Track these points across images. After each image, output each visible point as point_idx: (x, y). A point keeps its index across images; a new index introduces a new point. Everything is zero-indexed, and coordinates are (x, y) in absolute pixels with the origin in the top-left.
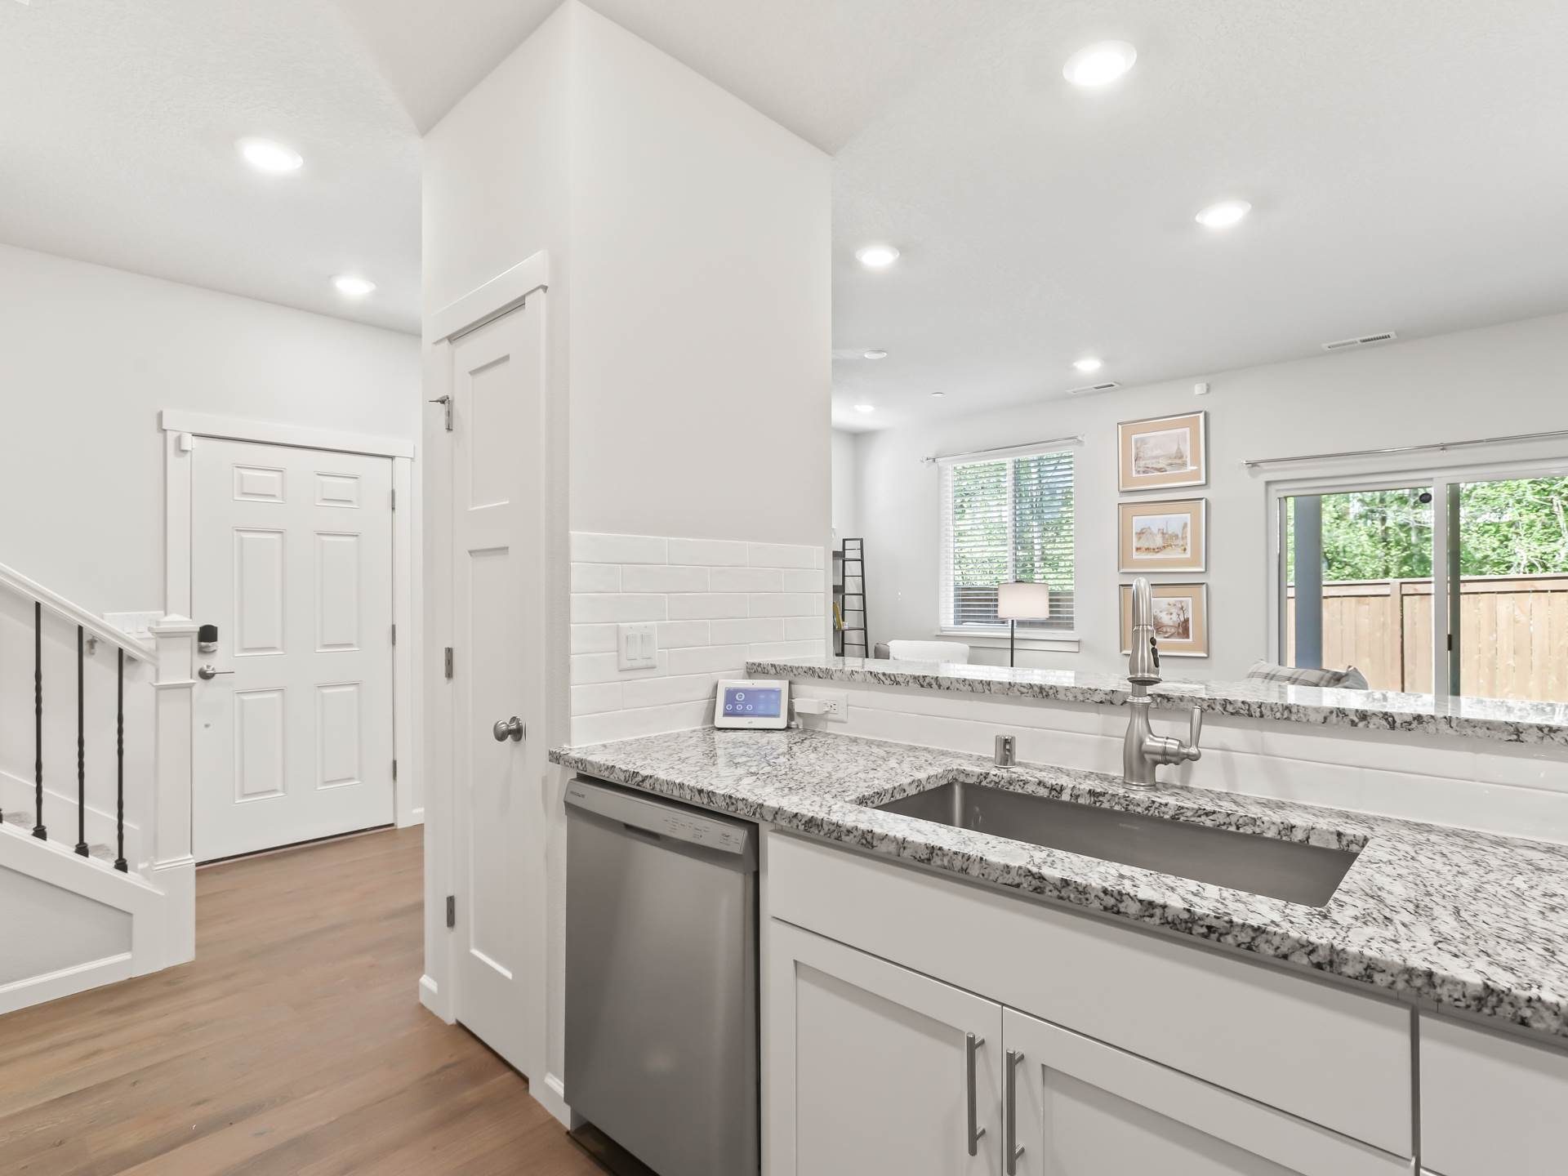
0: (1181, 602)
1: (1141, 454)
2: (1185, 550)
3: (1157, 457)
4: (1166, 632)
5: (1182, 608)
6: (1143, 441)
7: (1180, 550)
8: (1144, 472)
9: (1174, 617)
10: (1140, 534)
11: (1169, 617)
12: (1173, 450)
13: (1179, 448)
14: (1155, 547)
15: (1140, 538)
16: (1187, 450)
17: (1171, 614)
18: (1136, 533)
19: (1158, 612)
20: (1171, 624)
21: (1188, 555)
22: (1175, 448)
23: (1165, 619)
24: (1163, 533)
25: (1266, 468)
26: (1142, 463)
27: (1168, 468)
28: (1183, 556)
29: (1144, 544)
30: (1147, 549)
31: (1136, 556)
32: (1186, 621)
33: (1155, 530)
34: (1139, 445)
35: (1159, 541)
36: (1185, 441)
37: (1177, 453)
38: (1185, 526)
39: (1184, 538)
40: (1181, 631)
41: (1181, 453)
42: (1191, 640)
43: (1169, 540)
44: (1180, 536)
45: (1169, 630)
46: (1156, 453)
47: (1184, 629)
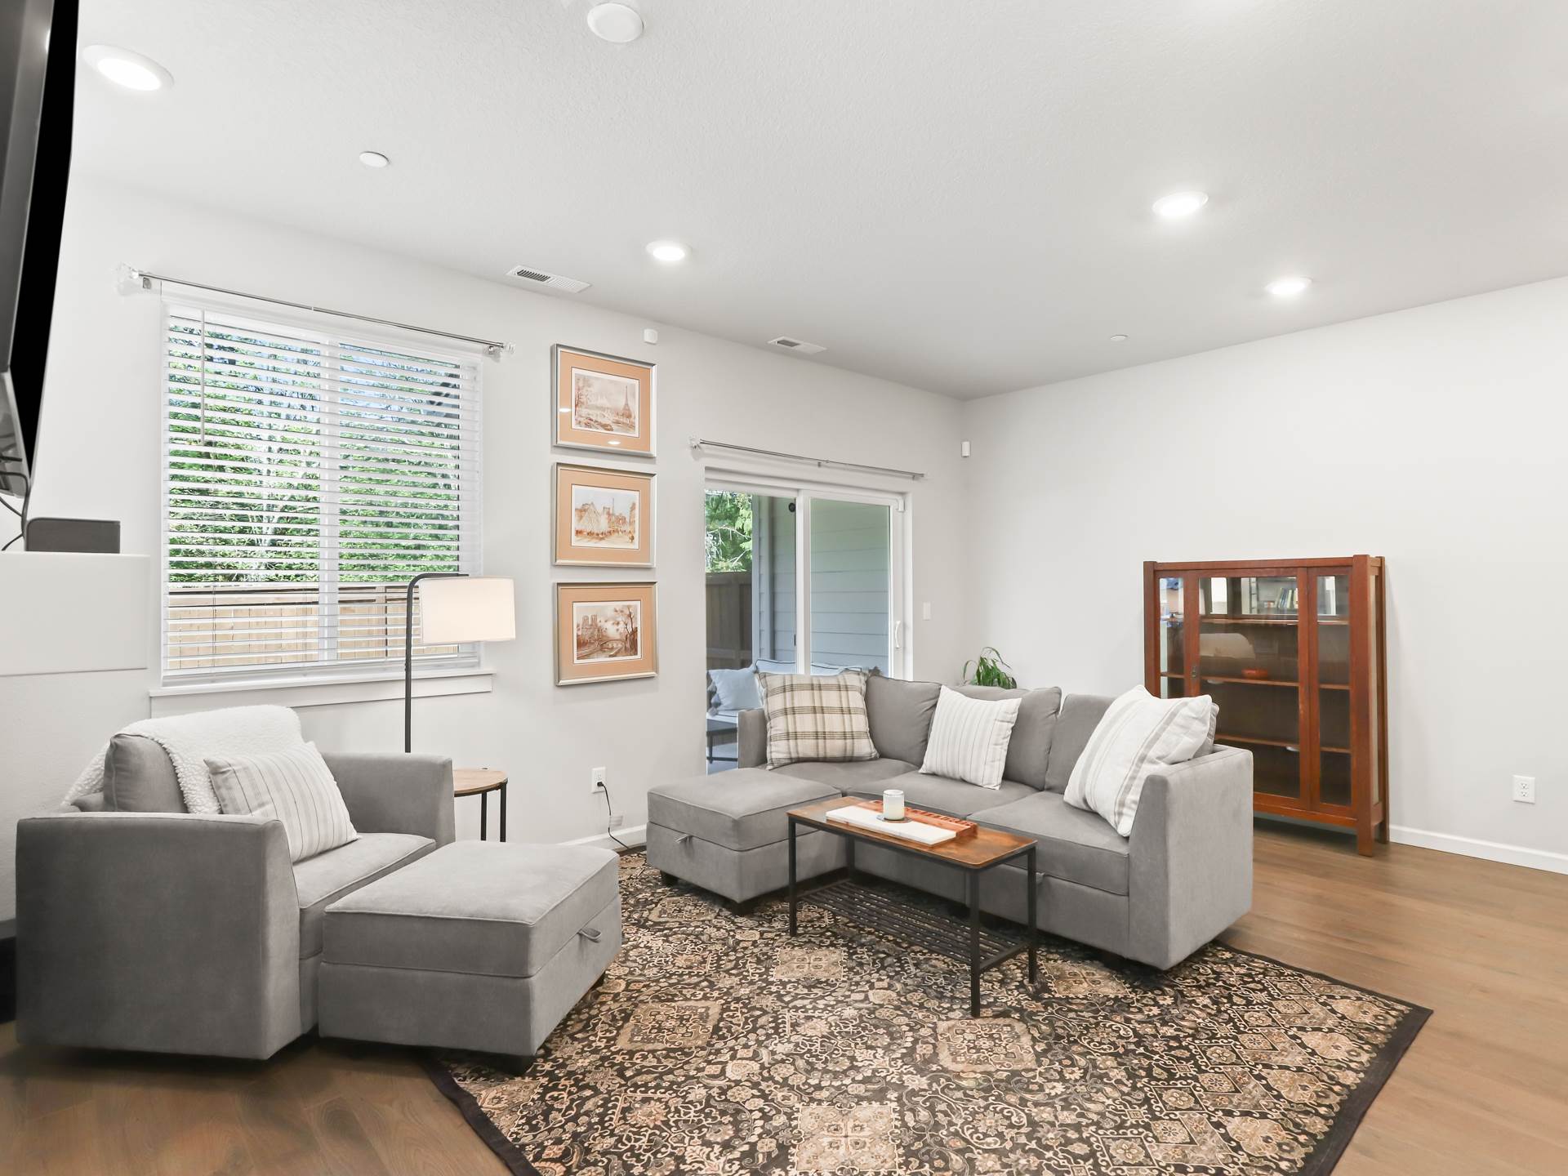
0: (629, 607)
1: (583, 399)
2: (633, 538)
3: (602, 409)
4: (612, 648)
5: (630, 614)
6: (586, 380)
7: (627, 538)
8: (587, 425)
9: (621, 626)
10: (582, 511)
11: (616, 627)
12: (621, 404)
13: (627, 404)
14: (600, 532)
15: (581, 517)
16: (635, 411)
17: (618, 624)
18: (576, 509)
19: (603, 621)
20: (618, 637)
21: (635, 545)
22: (624, 403)
23: (613, 631)
24: (609, 514)
25: (706, 451)
26: (584, 411)
27: (614, 427)
28: (631, 546)
29: (586, 526)
30: (590, 534)
31: (576, 542)
32: (634, 632)
33: (600, 509)
34: (581, 384)
35: (603, 525)
36: (634, 397)
37: (624, 409)
38: (633, 508)
39: (632, 523)
40: (628, 645)
41: (629, 410)
42: (639, 656)
43: (617, 524)
44: (627, 520)
45: (615, 645)
46: (602, 402)
47: (631, 643)
